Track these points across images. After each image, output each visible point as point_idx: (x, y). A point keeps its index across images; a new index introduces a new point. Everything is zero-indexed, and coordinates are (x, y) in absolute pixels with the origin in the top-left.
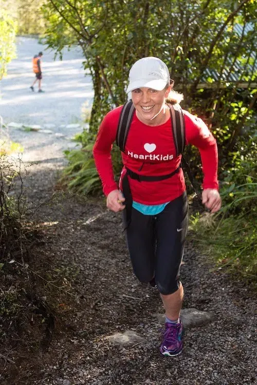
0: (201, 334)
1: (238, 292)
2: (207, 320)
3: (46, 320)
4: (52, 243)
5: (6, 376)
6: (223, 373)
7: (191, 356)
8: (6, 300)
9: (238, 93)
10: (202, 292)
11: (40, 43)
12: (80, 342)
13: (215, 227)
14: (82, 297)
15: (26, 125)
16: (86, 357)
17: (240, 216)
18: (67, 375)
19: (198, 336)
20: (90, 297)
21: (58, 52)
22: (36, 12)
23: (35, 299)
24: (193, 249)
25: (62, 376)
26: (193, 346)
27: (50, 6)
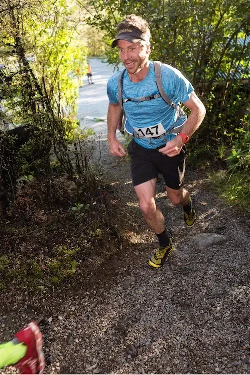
0: (220, 250)
1: (245, 222)
2: (224, 241)
3: (118, 240)
4: (118, 192)
5: (95, 274)
6: (237, 275)
7: (214, 263)
8: (92, 227)
9: (242, 87)
10: (220, 222)
11: (103, 62)
12: (140, 254)
13: (228, 180)
14: (140, 226)
15: (97, 118)
16: (145, 263)
17: (245, 172)
18: (133, 274)
19: (218, 251)
20: (145, 226)
21: (116, 67)
22: (99, 41)
23: (111, 226)
24: (212, 195)
25: (130, 275)
26: (215, 257)
27: (109, 35)
